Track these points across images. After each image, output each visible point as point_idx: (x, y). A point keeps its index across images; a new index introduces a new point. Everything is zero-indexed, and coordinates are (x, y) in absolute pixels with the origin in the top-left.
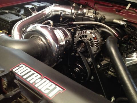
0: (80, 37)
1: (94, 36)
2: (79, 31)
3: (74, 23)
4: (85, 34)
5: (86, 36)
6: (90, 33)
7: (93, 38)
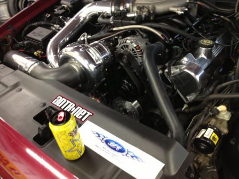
0: (122, 48)
1: (135, 46)
2: (121, 39)
3: (115, 29)
4: (125, 44)
5: (127, 46)
6: (131, 43)
7: (135, 47)
